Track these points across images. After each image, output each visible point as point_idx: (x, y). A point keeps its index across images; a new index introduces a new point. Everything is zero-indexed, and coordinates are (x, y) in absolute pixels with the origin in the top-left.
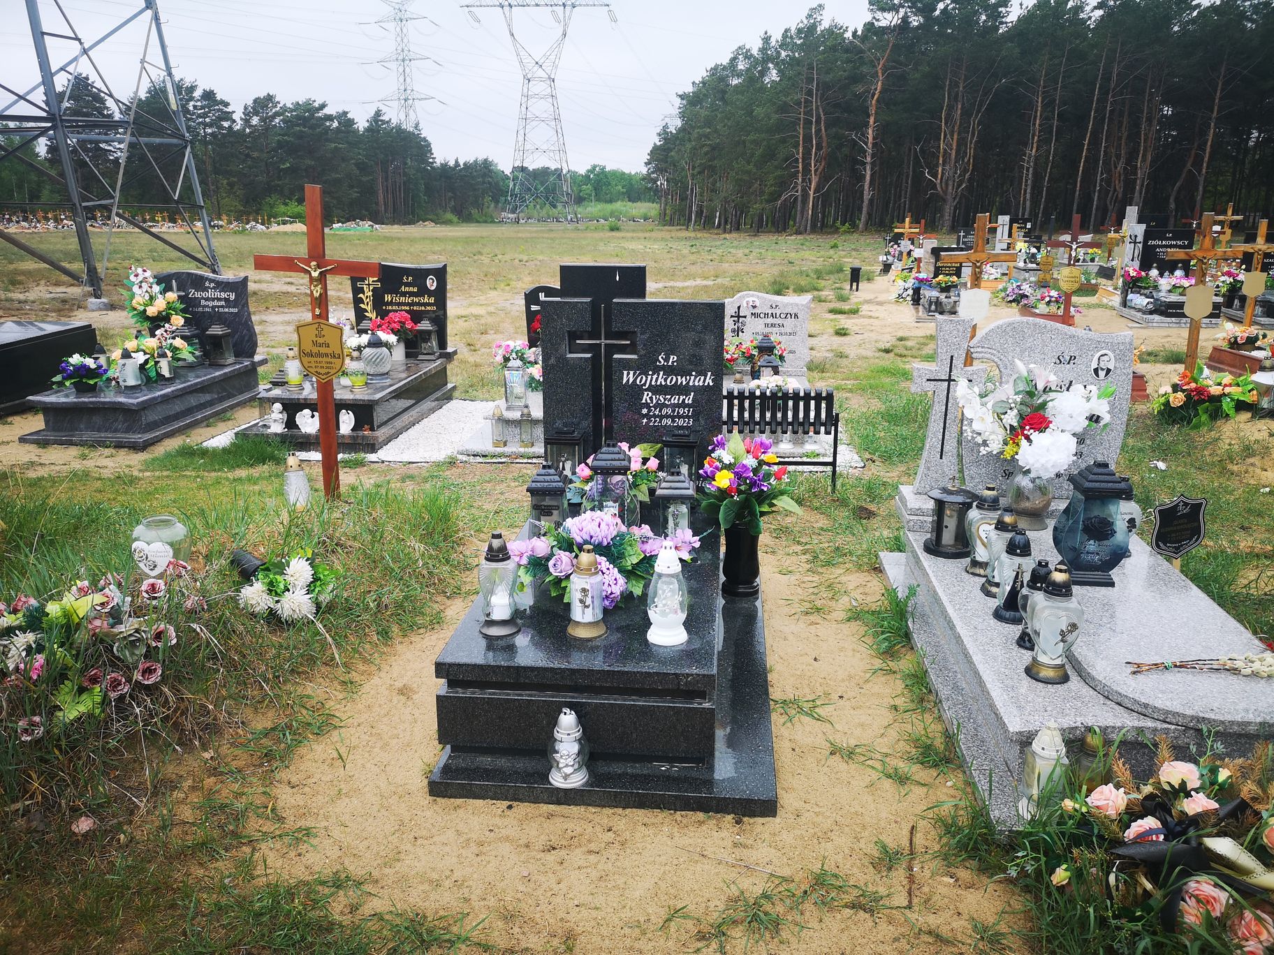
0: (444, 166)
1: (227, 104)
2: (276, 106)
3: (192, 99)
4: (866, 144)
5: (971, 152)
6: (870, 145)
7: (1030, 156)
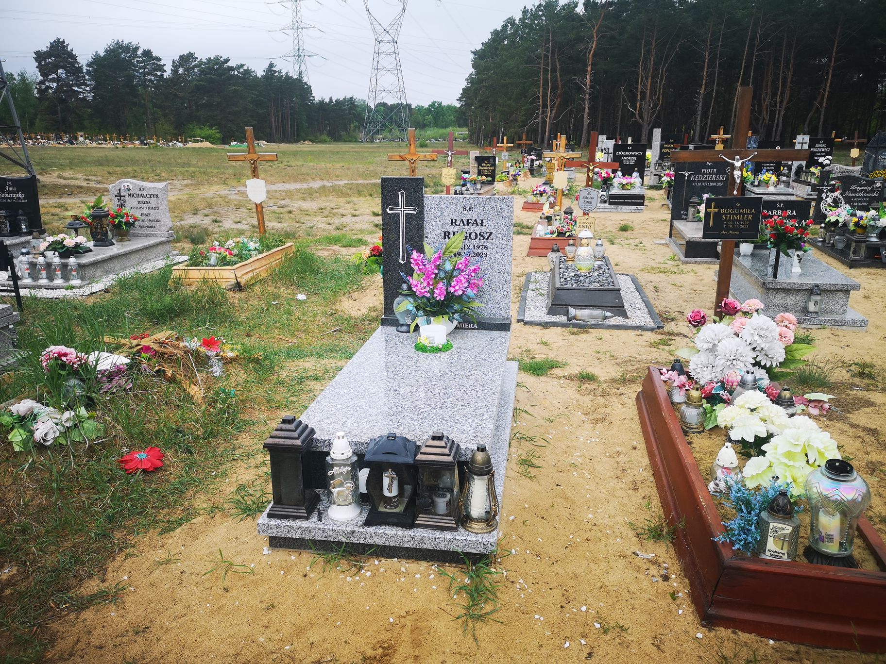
0: (322, 102)
1: (159, 60)
2: (195, 61)
3: (136, 56)
4: (585, 85)
5: (660, 92)
6: (588, 87)
7: (699, 94)
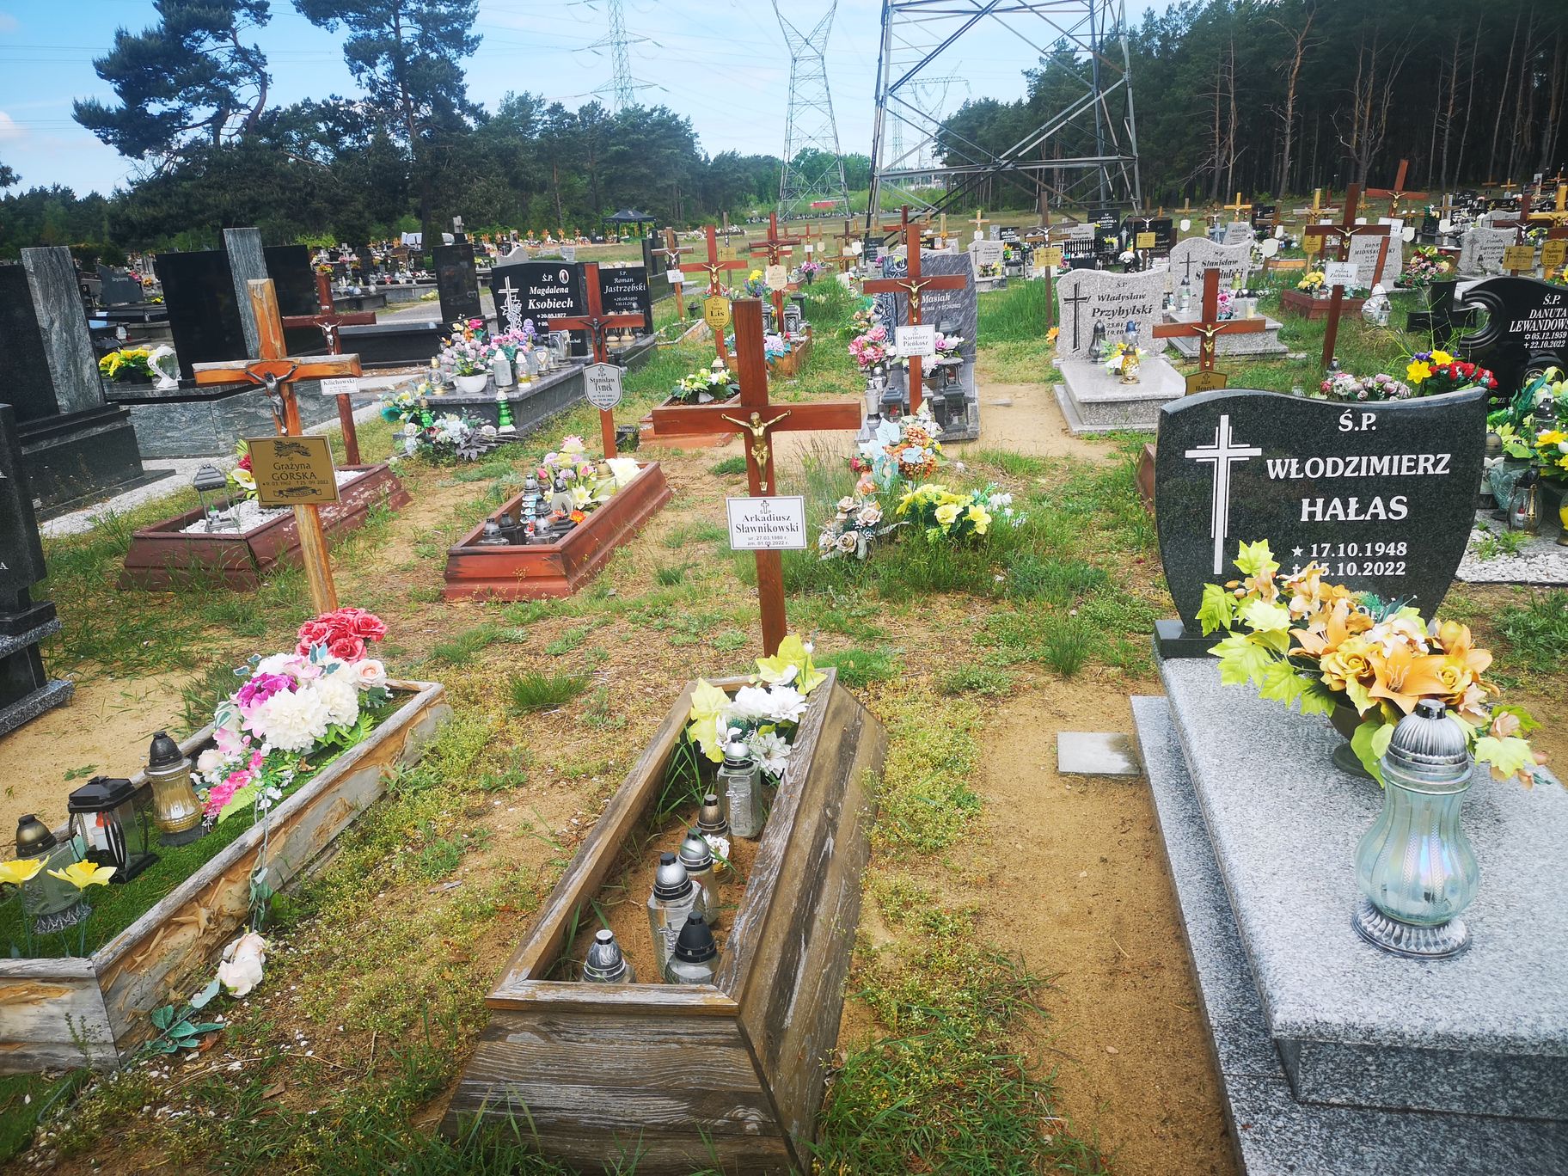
0: (706, 162)
5: (1384, 118)
6: (1289, 117)
7: (1445, 118)
